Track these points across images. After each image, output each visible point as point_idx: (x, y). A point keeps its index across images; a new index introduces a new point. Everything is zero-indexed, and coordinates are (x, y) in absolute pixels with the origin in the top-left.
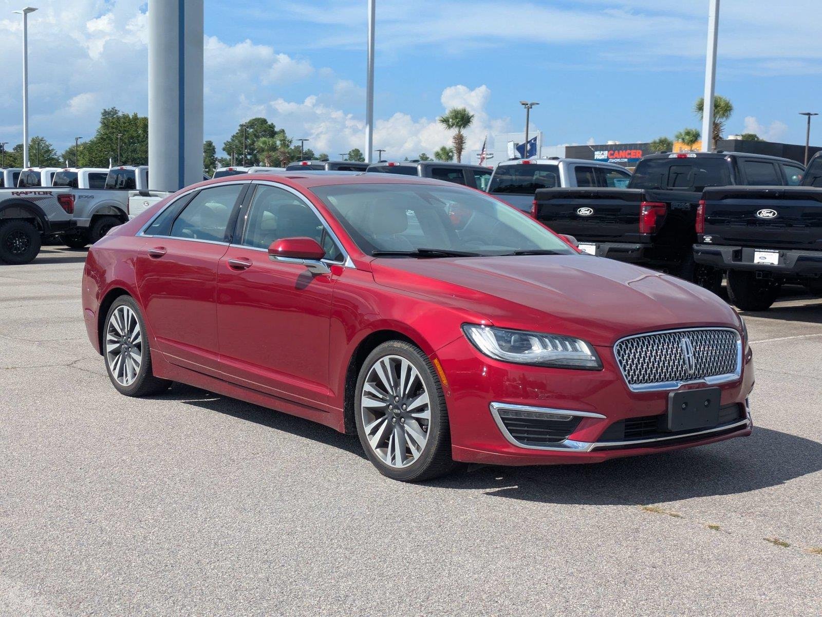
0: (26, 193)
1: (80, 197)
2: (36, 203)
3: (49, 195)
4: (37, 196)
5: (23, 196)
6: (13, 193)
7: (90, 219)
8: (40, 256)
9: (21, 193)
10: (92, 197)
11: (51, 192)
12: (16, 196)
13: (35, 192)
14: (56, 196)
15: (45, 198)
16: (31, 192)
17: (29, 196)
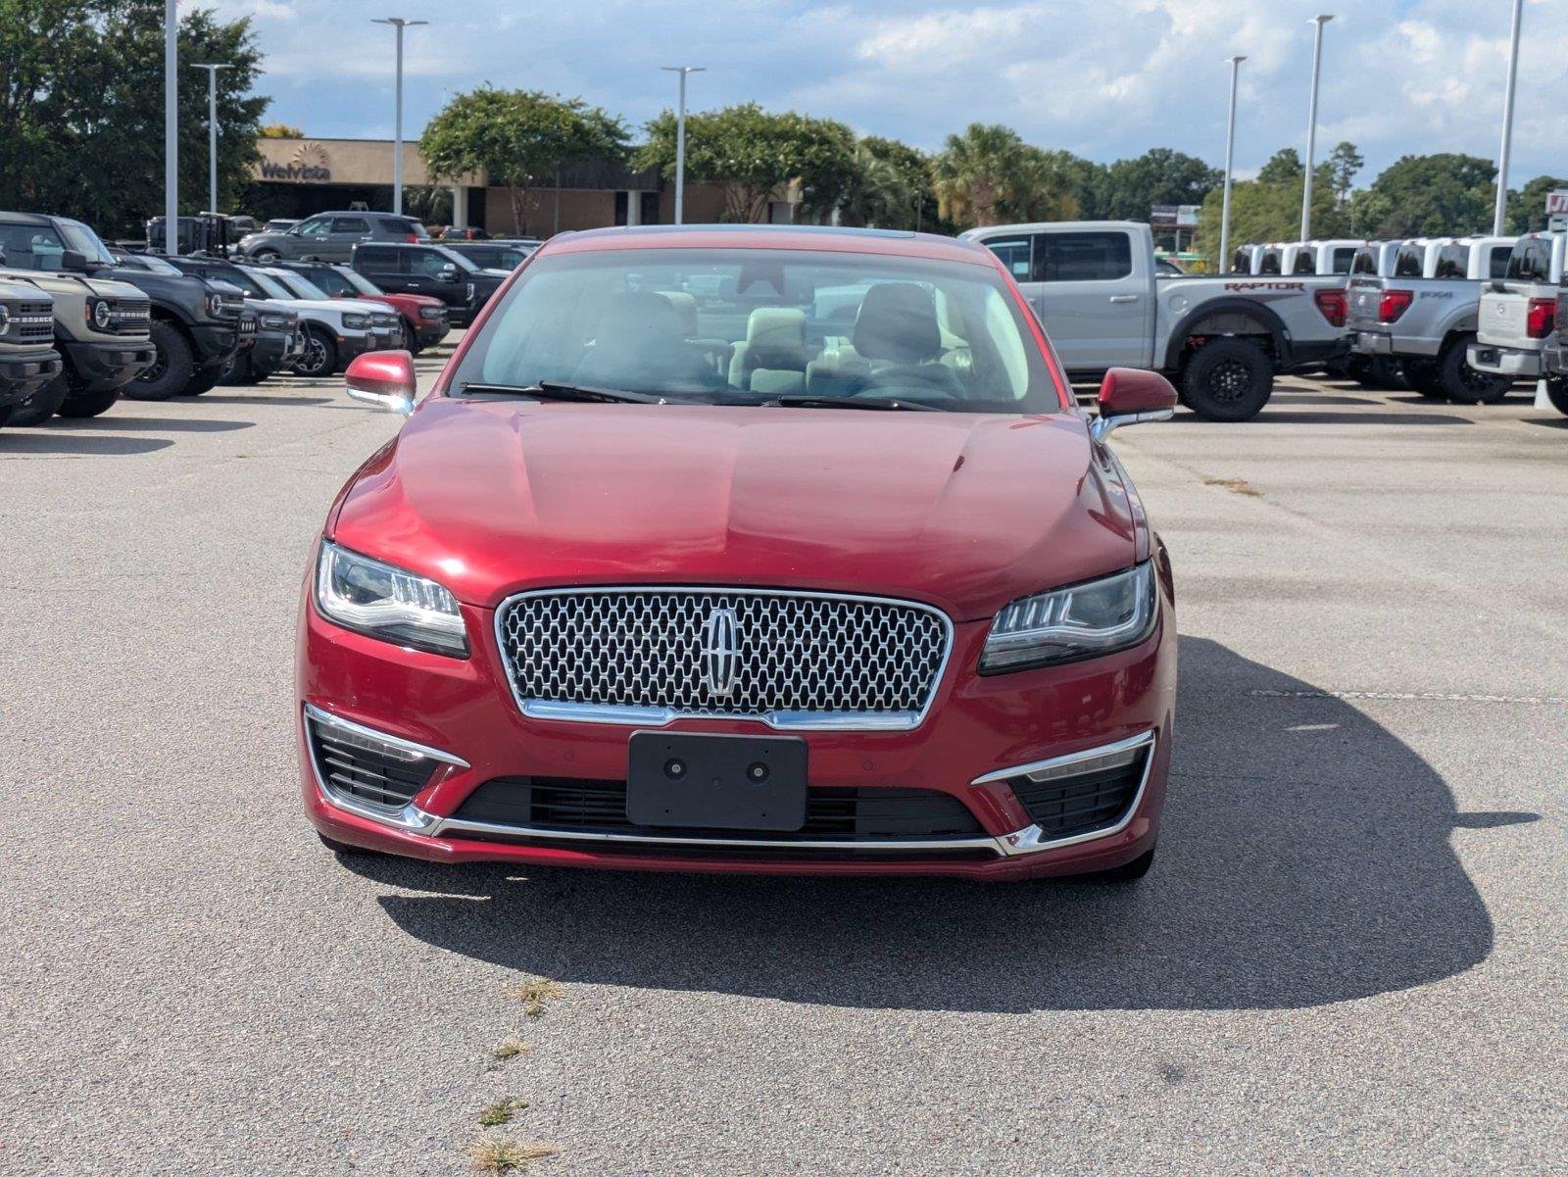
0: (1253, 286)
1: (1424, 295)
2: (1271, 305)
3: (1296, 291)
4: (1274, 291)
5: (1245, 292)
6: (1227, 287)
7: (1440, 339)
8: (1267, 408)
9: (1243, 286)
10: (1449, 295)
11: (1301, 284)
12: (1232, 292)
13: (1270, 285)
14: (1311, 295)
15: (1291, 296)
16: (1262, 285)
17: (1258, 291)
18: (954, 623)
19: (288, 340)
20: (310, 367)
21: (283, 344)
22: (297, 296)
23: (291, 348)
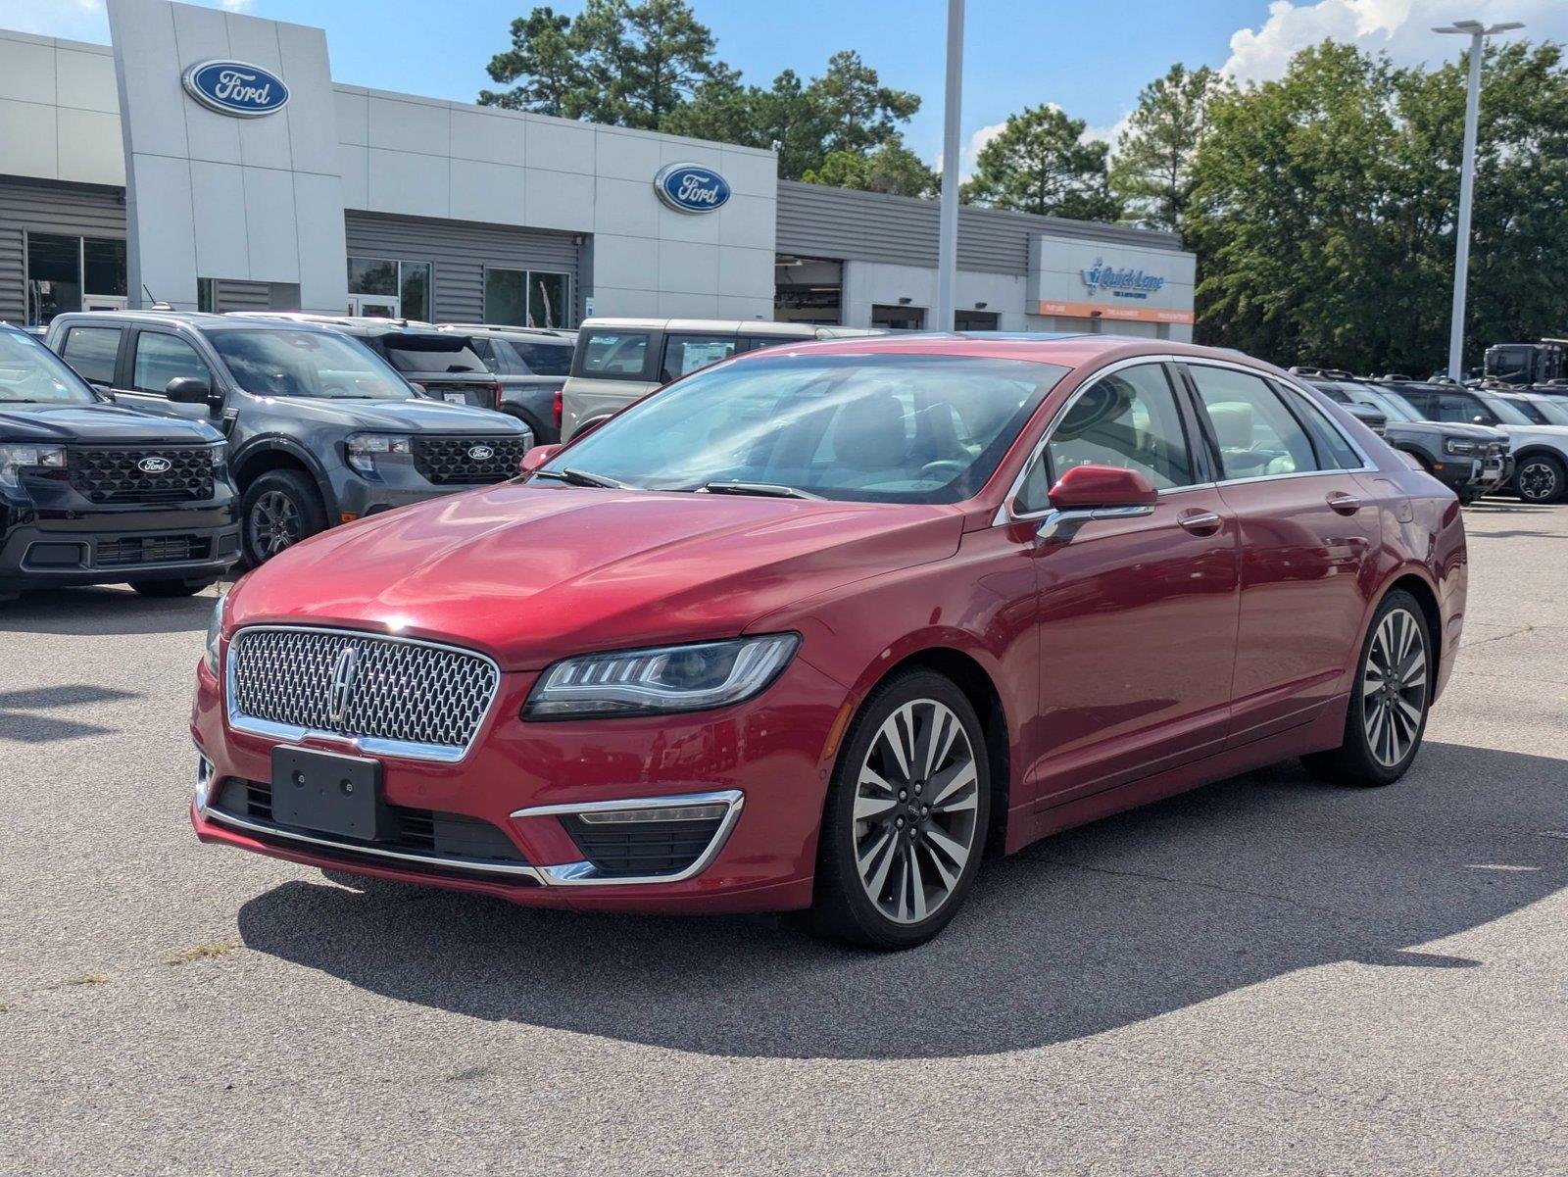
18: (501, 672)
19: (1477, 464)
20: (1537, 493)
21: (1471, 468)
22: (1542, 420)
23: (1479, 473)
